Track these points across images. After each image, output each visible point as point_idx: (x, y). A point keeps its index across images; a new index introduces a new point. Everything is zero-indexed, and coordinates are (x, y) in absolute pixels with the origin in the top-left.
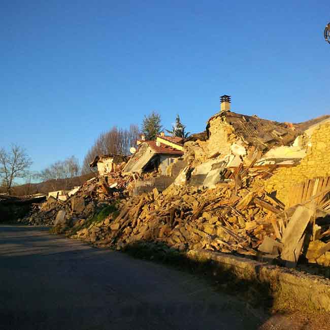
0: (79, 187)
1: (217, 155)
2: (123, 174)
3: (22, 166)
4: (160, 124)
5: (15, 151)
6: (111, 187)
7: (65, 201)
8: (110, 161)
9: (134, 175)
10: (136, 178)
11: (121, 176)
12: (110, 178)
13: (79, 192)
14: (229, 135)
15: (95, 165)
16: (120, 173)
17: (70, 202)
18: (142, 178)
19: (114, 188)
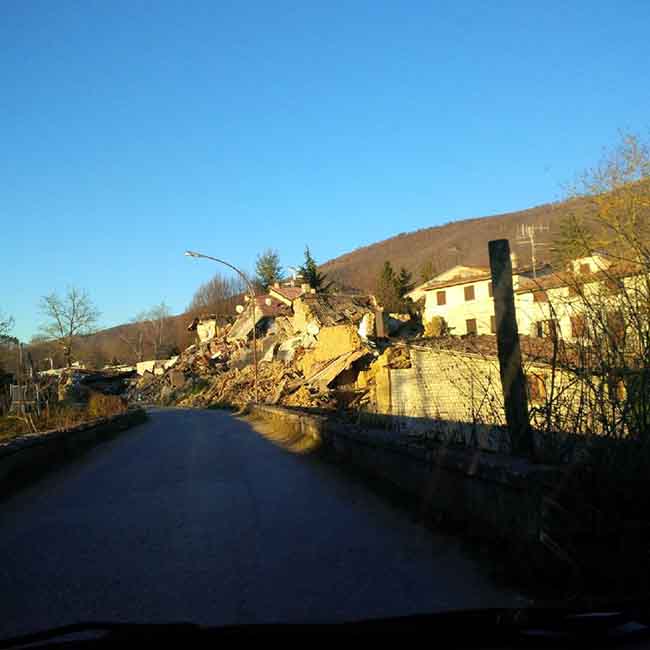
0: (176, 358)
1: (299, 332)
2: (229, 340)
3: (85, 319)
4: (279, 265)
5: (73, 297)
6: (213, 357)
7: (163, 376)
8: (213, 323)
9: (238, 343)
10: (242, 346)
11: (225, 342)
12: (213, 345)
13: (177, 364)
14: (307, 315)
15: (194, 328)
16: (225, 339)
17: (168, 376)
18: (248, 346)
19: (217, 358)
